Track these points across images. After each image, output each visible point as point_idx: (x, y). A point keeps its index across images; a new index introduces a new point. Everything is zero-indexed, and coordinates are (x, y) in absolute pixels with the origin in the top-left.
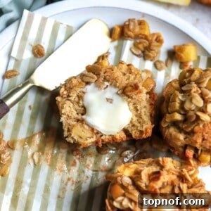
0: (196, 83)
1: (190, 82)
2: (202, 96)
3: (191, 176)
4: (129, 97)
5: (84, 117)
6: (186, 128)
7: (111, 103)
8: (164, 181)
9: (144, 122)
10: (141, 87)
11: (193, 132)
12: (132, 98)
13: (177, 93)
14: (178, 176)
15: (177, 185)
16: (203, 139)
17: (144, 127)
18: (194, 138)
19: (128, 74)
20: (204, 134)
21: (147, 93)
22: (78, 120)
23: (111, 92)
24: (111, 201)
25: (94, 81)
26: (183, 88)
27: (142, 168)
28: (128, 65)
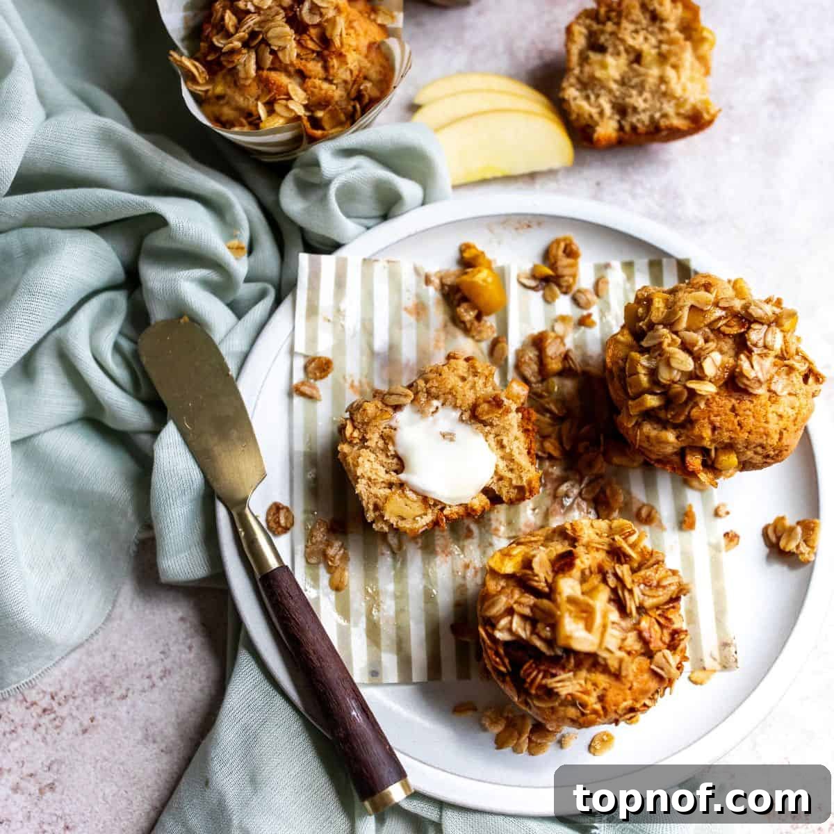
0: (665, 326)
1: (651, 326)
2: (686, 347)
3: (633, 546)
4: (485, 423)
5: (403, 476)
6: (673, 417)
7: (452, 440)
8: (583, 567)
9: (521, 468)
10: (506, 402)
11: (690, 422)
12: (491, 425)
13: (635, 355)
14: (608, 552)
15: (610, 571)
16: (714, 429)
17: (525, 479)
18: (696, 431)
19: (471, 378)
20: (713, 418)
21: (518, 410)
22: (390, 485)
23: (447, 418)
24: (488, 628)
25: (409, 400)
26: (645, 344)
27: (534, 552)
28: (467, 360)
